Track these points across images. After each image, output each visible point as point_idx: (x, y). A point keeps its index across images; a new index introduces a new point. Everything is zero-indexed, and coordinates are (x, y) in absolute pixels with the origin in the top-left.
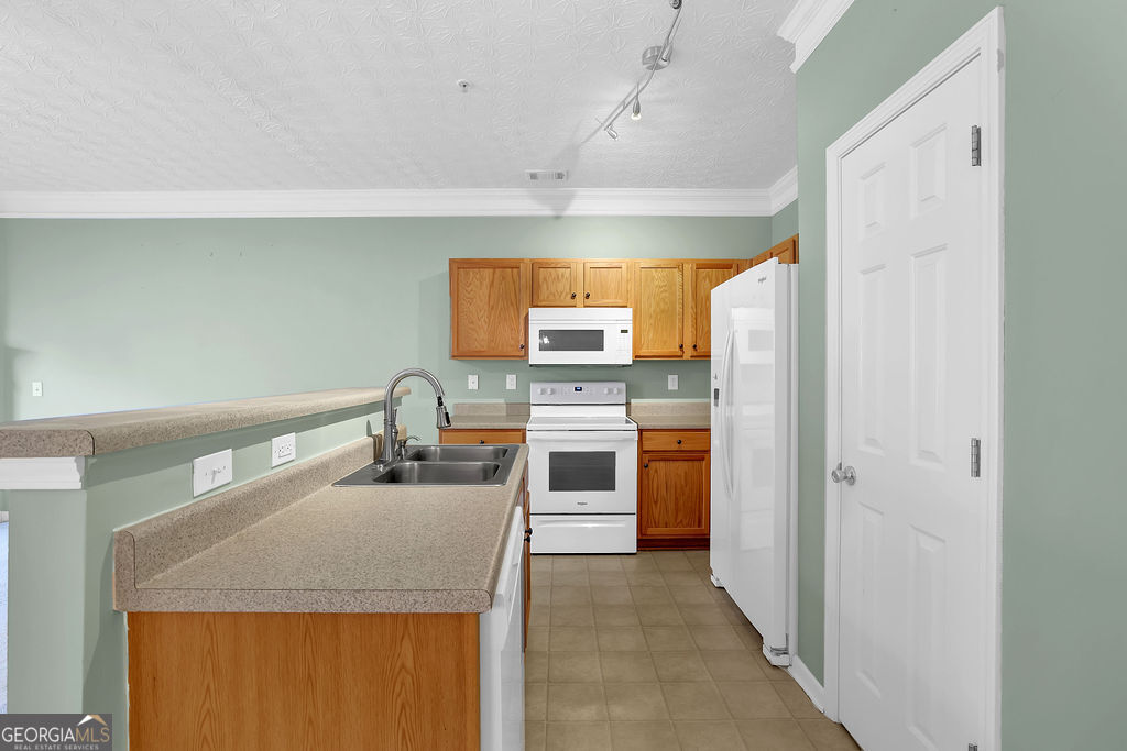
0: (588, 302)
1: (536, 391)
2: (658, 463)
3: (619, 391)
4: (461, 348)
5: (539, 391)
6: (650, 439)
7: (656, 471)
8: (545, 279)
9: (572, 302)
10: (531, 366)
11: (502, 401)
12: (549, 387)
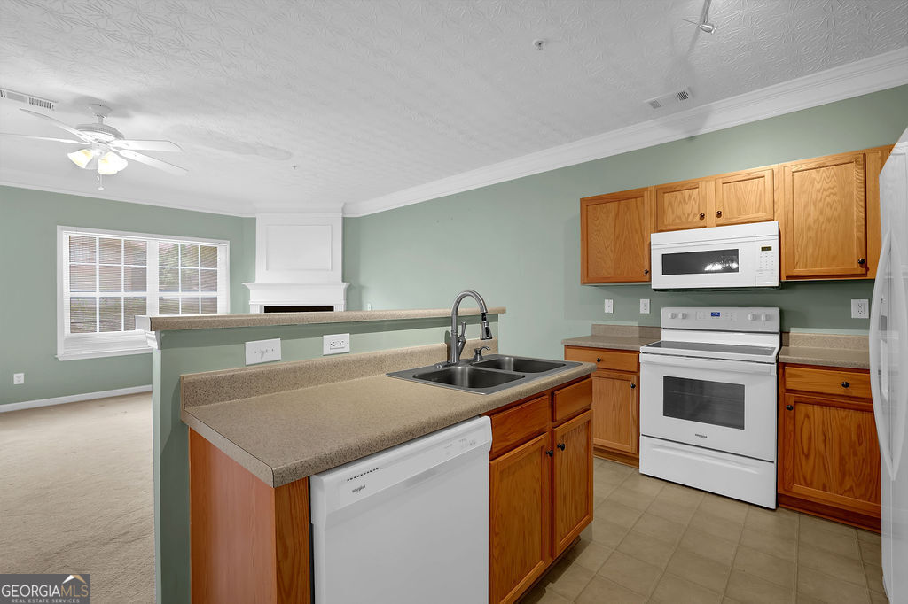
0: (720, 221)
1: (667, 315)
2: (810, 408)
4: (590, 275)
5: (670, 316)
6: (797, 376)
7: (807, 416)
8: (670, 204)
9: (702, 223)
10: (656, 290)
11: (636, 324)
12: (680, 311)
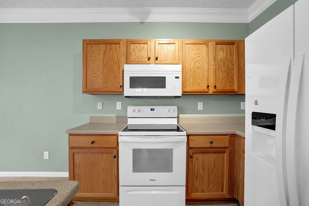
0: (157, 62)
1: (131, 111)
2: (198, 155)
3: (174, 111)
4: (88, 87)
5: (132, 111)
6: (194, 140)
7: (197, 159)
8: (134, 50)
9: (149, 62)
10: (126, 97)
11: (114, 115)
12: (137, 108)
